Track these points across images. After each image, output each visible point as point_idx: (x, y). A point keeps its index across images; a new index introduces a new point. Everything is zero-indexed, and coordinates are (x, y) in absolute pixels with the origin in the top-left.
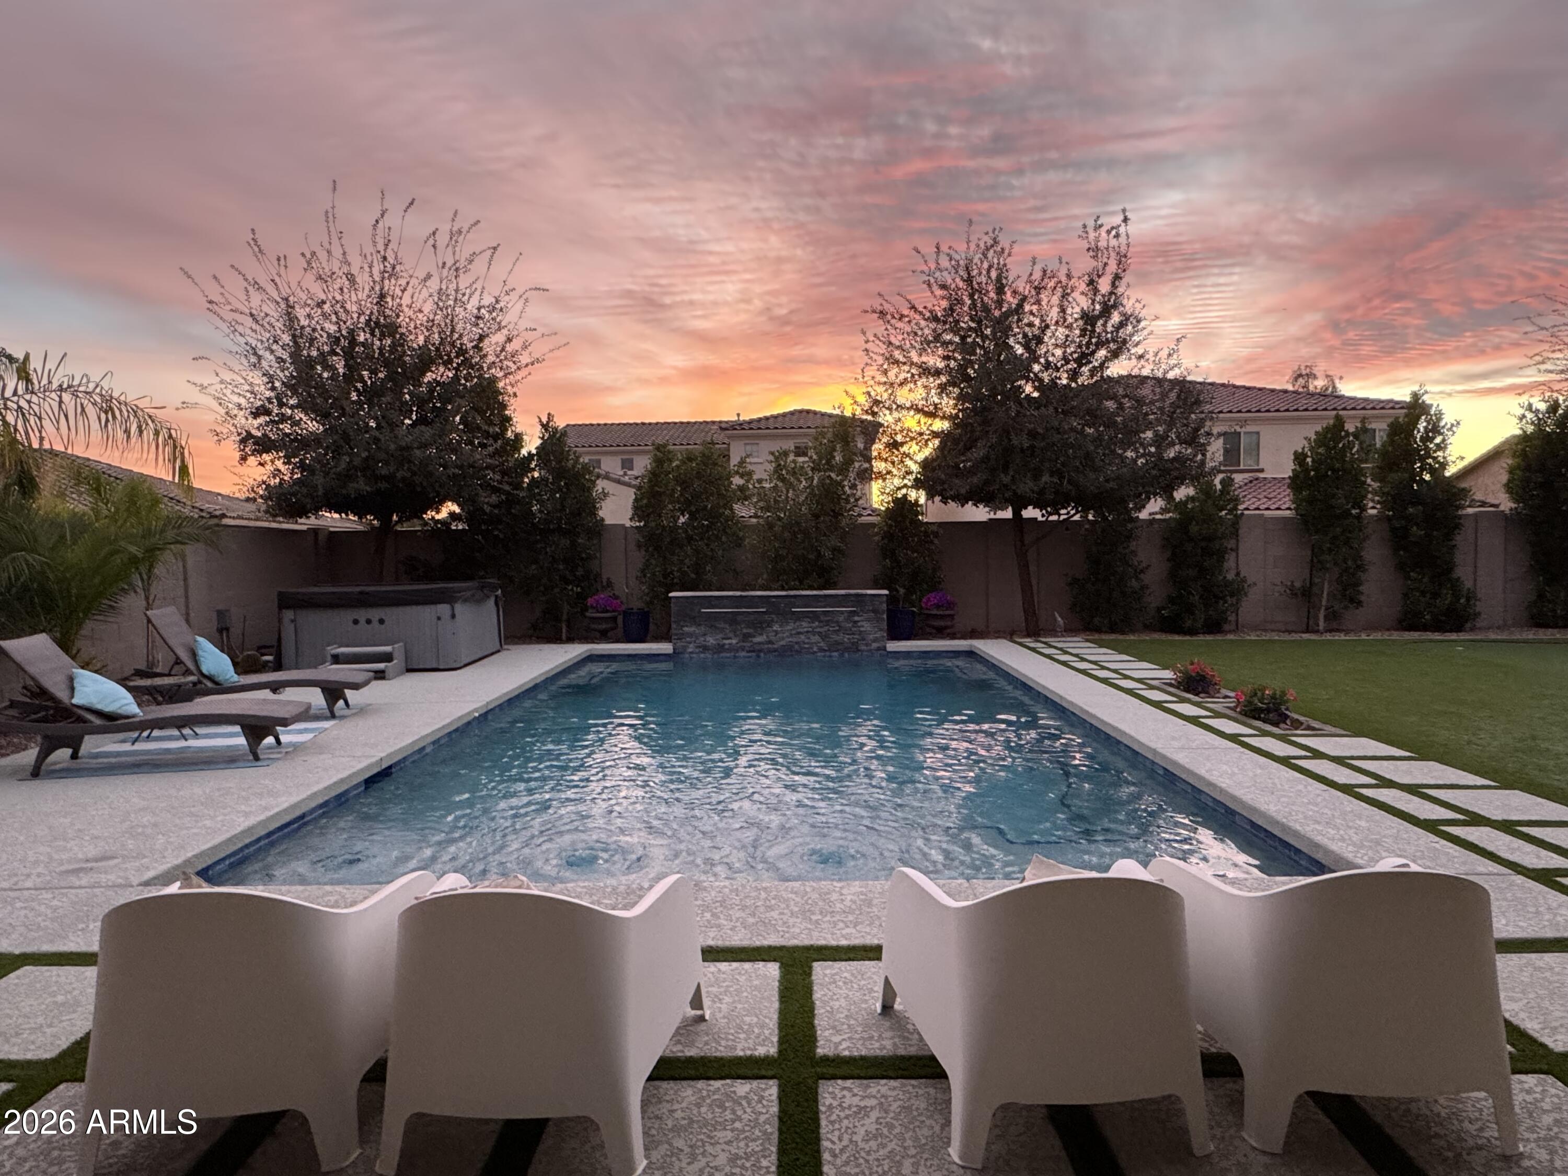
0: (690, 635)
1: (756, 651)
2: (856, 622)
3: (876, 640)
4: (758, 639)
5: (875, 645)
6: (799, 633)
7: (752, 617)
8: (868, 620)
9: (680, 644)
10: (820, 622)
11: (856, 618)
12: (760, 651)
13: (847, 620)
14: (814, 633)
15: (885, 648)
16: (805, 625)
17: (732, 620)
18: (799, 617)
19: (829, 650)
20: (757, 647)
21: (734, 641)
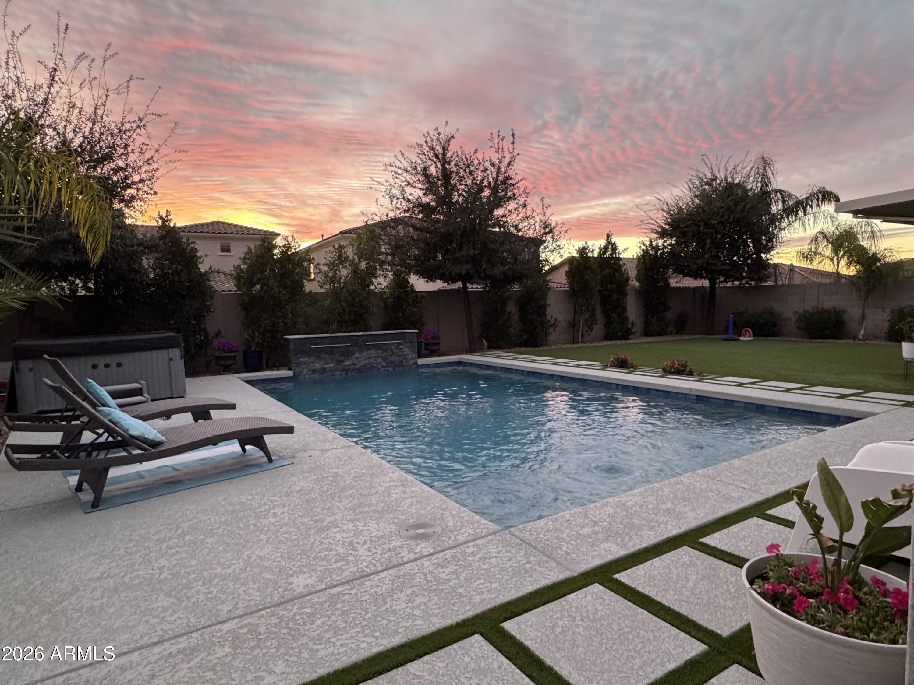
0: (305, 363)
1: (345, 370)
2: (401, 349)
3: (412, 359)
4: (347, 363)
5: (412, 362)
6: (370, 358)
7: (342, 349)
8: (408, 347)
9: (297, 370)
10: (382, 350)
11: (401, 347)
12: (348, 370)
13: (397, 348)
14: (377, 357)
15: (417, 363)
16: (373, 353)
17: (331, 352)
18: (369, 348)
19: (387, 367)
20: (346, 368)
21: (332, 365)
